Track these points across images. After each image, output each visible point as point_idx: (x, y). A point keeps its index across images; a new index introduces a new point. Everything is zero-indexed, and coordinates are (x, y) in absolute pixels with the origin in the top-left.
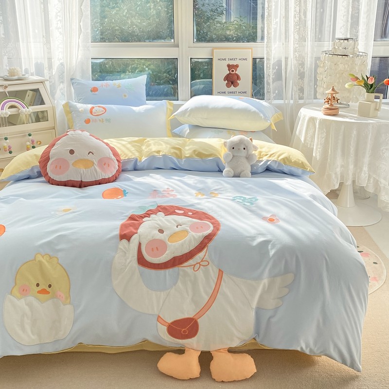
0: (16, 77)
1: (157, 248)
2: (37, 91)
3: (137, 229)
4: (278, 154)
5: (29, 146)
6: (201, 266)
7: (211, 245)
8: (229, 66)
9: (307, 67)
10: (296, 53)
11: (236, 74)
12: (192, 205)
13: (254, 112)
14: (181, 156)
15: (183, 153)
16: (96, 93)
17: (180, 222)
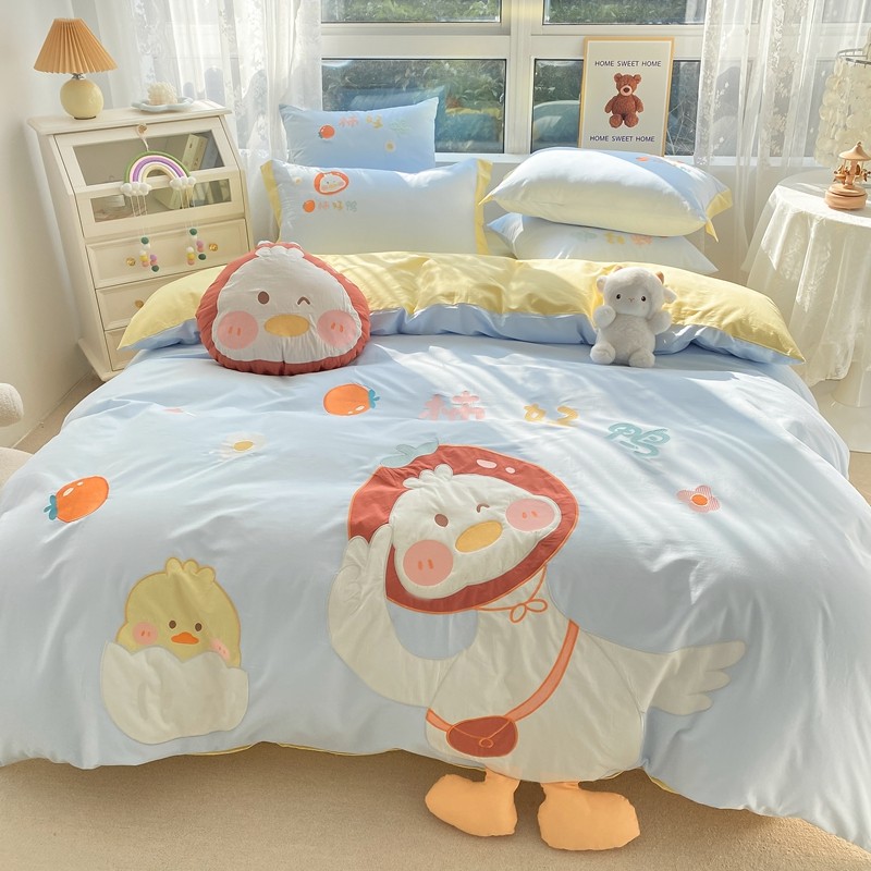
0: (163, 107)
1: (430, 562)
2: (207, 135)
3: (388, 509)
4: (720, 311)
5: (192, 256)
6: (529, 612)
7: (554, 562)
8: (618, 78)
9: (797, 87)
10: (776, 54)
11: (634, 98)
12: (514, 448)
13: (669, 195)
14: (501, 309)
15: (504, 299)
16: (330, 139)
17: (487, 495)
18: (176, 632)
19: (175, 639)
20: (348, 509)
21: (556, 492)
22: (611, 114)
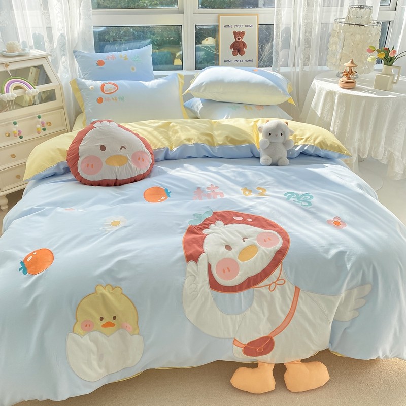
0: (16, 53)
1: (228, 269)
2: (40, 67)
3: (201, 246)
4: (313, 138)
5: (39, 129)
6: (277, 285)
7: (285, 260)
8: (235, 33)
11: (243, 42)
12: (247, 209)
13: (272, 86)
14: (214, 144)
15: (215, 140)
16: (103, 67)
17: (245, 234)
18: (104, 322)
19: (104, 326)
20: (182, 248)
21: (275, 228)
22: (233, 50)
